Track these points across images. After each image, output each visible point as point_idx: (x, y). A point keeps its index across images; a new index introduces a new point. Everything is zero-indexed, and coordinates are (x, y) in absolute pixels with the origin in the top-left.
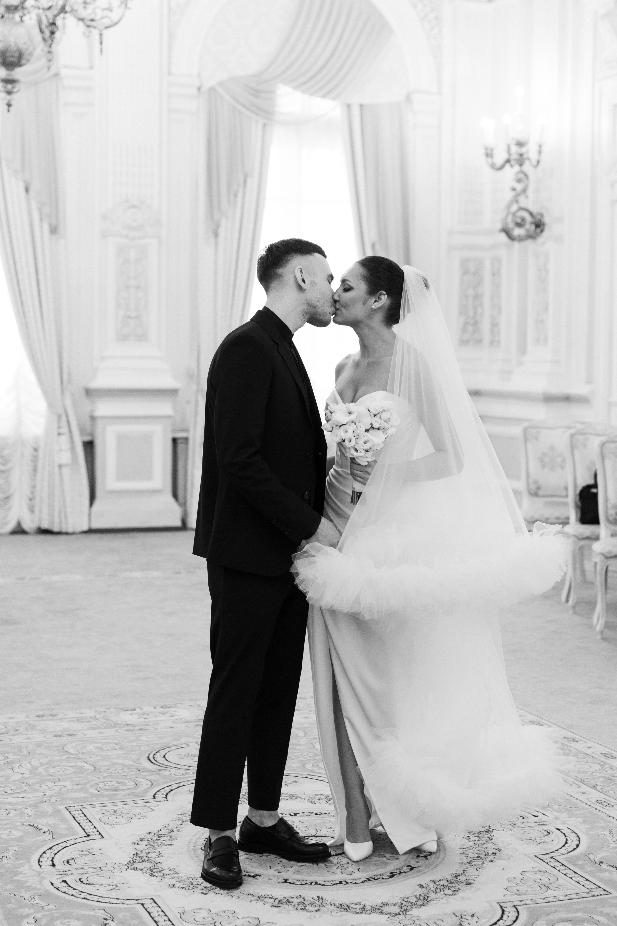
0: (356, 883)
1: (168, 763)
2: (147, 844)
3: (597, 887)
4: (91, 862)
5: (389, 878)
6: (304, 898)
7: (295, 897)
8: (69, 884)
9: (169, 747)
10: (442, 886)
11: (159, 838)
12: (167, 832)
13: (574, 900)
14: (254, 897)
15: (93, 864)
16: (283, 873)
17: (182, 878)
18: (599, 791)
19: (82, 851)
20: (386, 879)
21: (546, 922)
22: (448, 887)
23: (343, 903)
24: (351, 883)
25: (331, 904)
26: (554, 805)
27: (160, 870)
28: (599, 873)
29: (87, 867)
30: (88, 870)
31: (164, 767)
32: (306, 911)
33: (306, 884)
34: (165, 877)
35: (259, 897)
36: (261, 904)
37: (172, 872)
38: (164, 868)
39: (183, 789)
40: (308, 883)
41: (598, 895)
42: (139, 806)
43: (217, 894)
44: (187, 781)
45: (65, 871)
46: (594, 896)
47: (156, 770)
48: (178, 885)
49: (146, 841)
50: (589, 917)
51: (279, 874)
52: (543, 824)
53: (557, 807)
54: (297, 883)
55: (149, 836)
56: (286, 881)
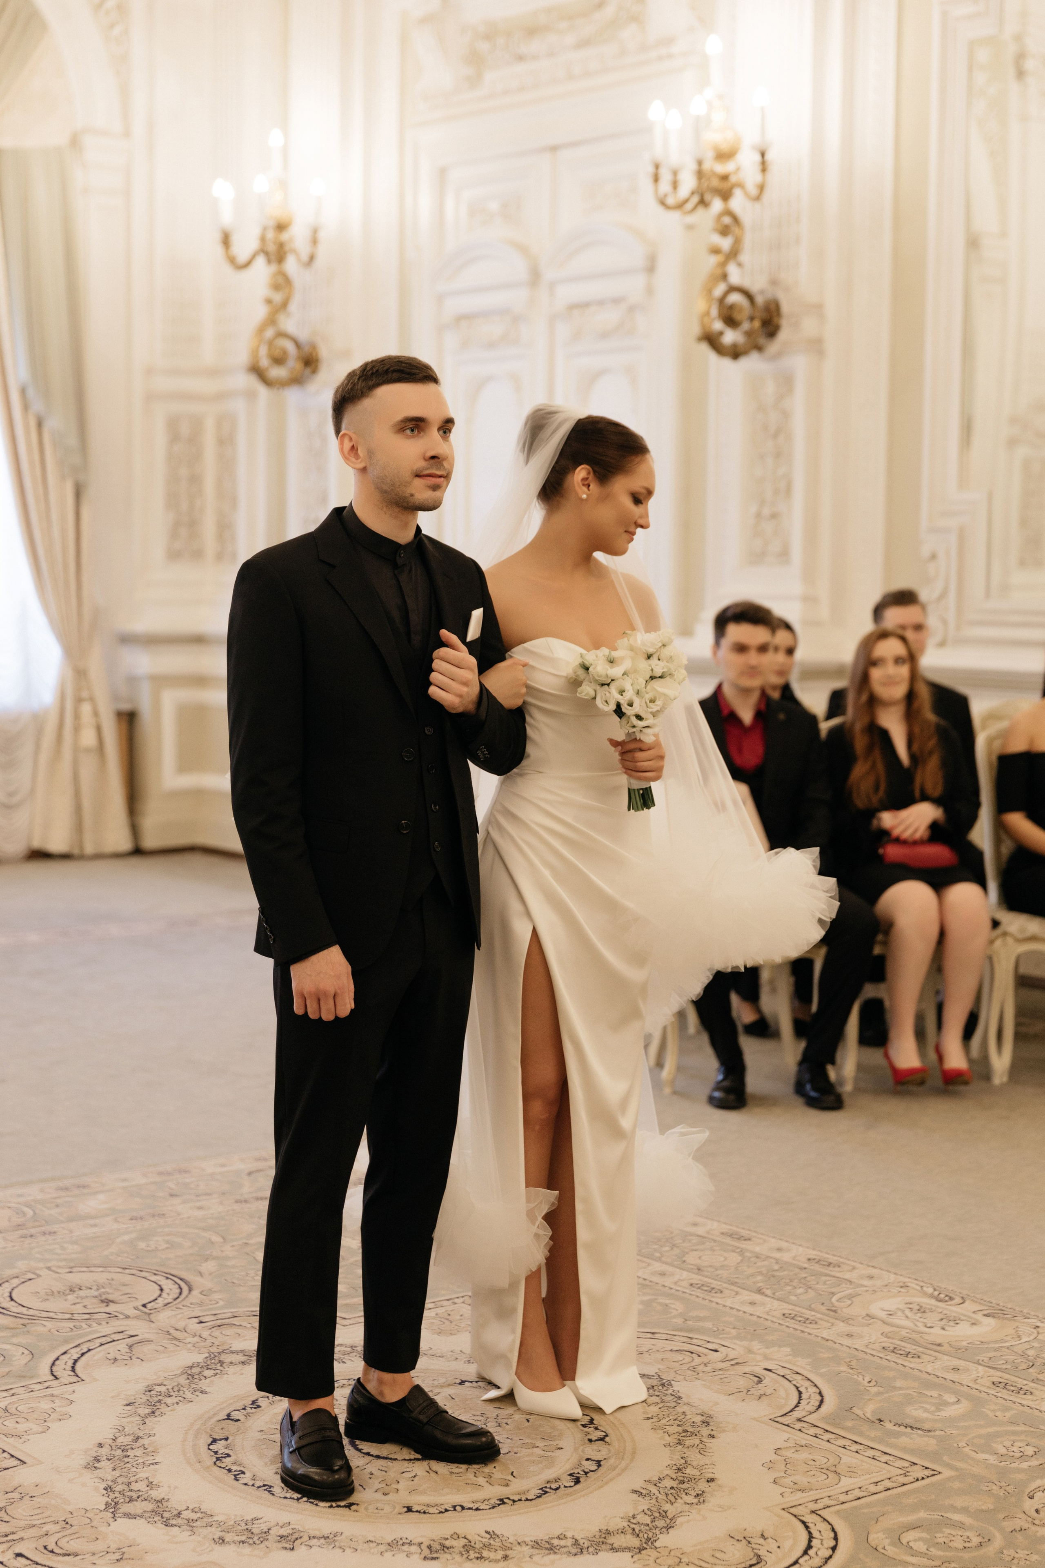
0: (527, 1500)
1: (27, 1310)
2: (112, 1466)
3: (912, 1464)
4: (39, 1511)
5: (575, 1485)
6: (465, 1538)
7: (449, 1537)
8: (34, 1559)
9: (7, 1281)
10: (671, 1488)
11: (124, 1454)
12: (130, 1440)
13: (894, 1490)
14: (380, 1546)
15: (45, 1515)
16: (391, 1494)
17: (226, 1525)
18: (771, 1297)
19: (7, 1493)
20: (570, 1487)
21: (884, 1534)
22: (682, 1490)
23: (539, 1539)
24: (520, 1500)
25: (519, 1543)
26: (727, 1329)
27: (175, 1512)
28: (892, 1440)
29: (40, 1522)
30: (47, 1528)
31: (29, 1319)
32: (487, 1561)
33: (446, 1510)
34: (194, 1525)
35: (389, 1544)
36: (401, 1557)
37: (199, 1515)
38: (180, 1509)
39: (94, 1356)
40: (448, 1509)
41: (923, 1478)
42: (41, 1397)
43: (311, 1547)
44: (90, 1341)
45: (7, 1536)
46: (918, 1480)
47: (17, 1326)
48: (228, 1537)
49: (107, 1461)
50: (941, 1517)
51: (386, 1498)
52: (737, 1363)
53: (734, 1332)
54: (431, 1510)
55: (105, 1451)
56: (409, 1510)
